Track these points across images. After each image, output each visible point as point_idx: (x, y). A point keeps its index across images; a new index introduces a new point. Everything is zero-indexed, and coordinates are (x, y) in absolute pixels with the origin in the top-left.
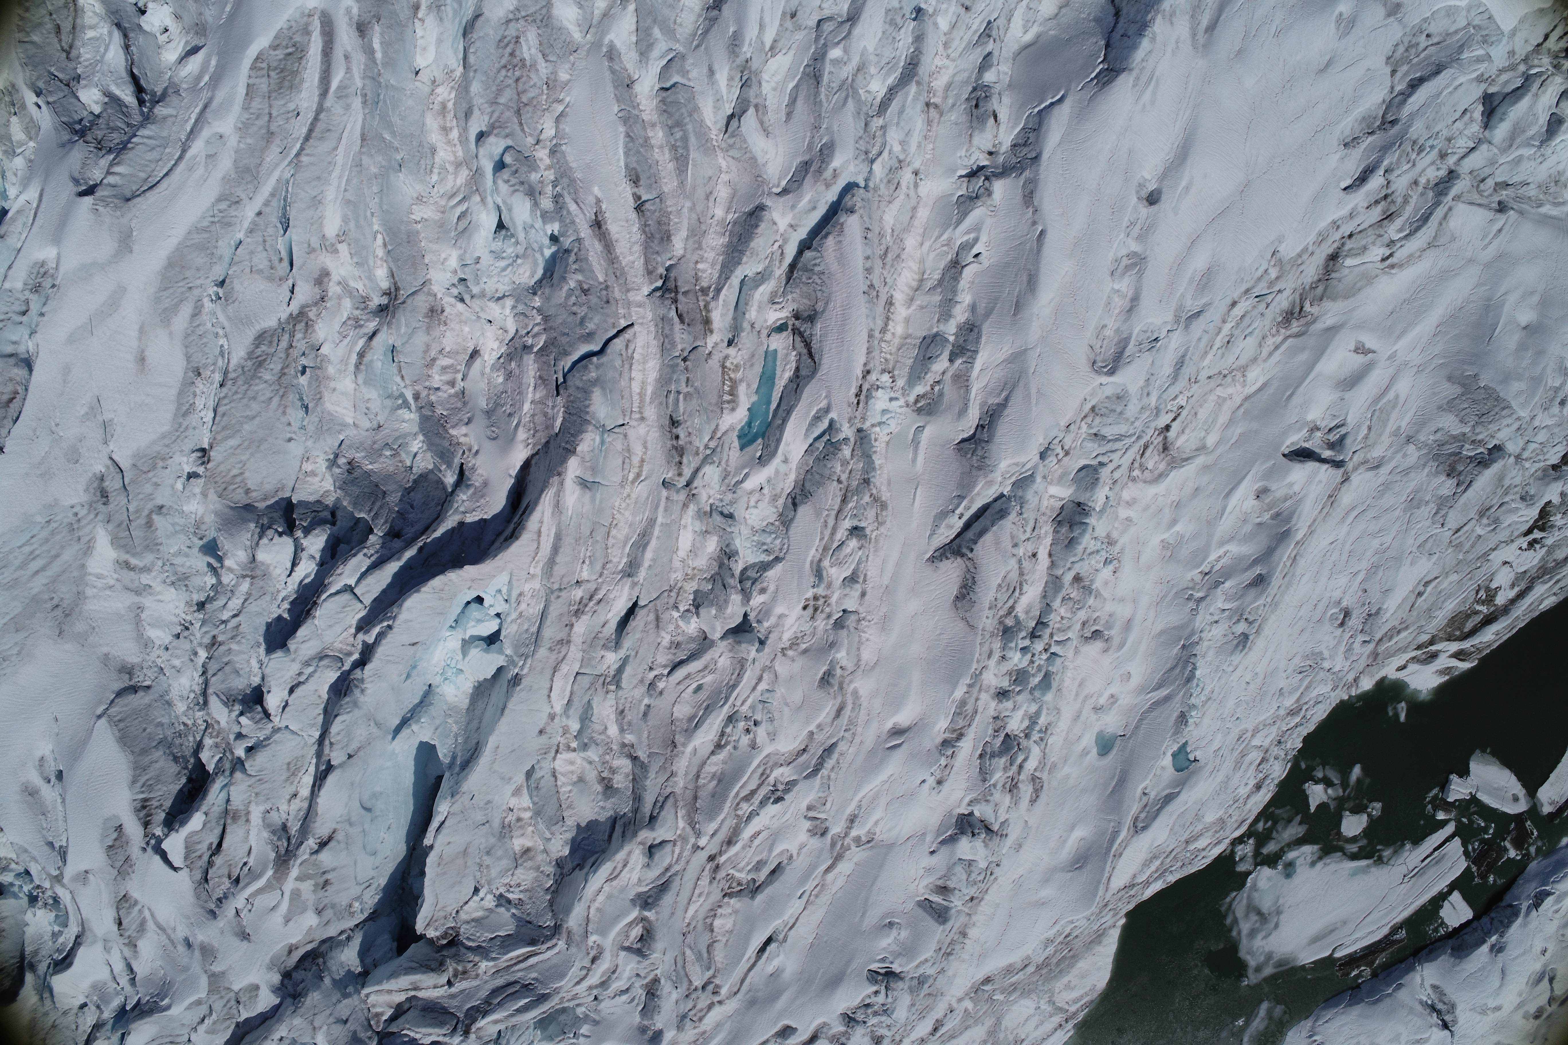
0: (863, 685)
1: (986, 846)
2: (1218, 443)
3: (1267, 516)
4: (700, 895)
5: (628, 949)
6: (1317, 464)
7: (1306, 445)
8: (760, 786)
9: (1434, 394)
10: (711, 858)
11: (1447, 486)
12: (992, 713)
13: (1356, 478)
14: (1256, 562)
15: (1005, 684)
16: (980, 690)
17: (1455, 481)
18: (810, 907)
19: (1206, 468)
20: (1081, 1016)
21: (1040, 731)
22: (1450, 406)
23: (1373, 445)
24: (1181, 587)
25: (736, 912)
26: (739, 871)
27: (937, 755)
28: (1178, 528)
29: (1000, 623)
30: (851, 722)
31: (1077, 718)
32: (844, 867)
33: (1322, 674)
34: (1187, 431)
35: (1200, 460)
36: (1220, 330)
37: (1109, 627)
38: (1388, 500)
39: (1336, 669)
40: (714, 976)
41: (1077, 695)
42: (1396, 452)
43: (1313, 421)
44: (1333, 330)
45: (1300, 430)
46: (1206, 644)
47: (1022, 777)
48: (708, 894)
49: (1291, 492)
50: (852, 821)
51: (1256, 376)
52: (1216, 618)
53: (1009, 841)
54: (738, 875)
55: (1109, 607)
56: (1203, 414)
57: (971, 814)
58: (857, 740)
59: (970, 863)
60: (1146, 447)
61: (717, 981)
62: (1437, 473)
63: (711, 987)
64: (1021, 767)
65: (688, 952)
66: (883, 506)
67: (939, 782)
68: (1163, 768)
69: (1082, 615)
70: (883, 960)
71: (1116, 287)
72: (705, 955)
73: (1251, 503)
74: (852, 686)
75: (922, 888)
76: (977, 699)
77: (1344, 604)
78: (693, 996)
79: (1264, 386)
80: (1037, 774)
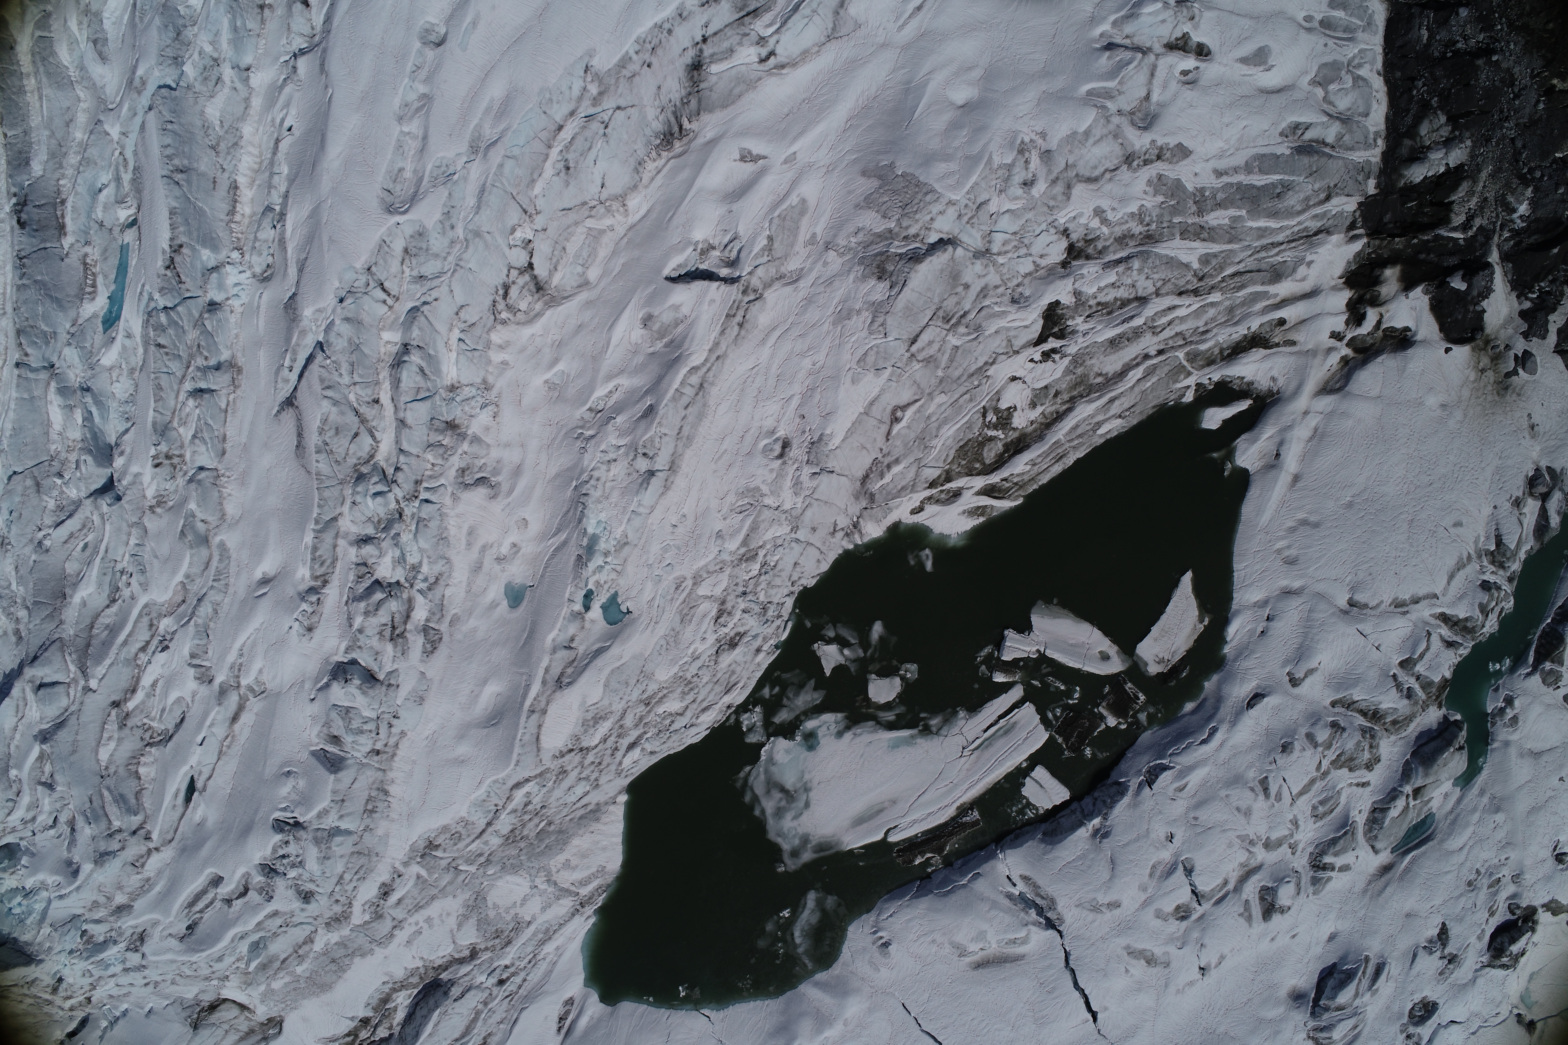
0: (230, 538)
1: (364, 693)
2: (601, 277)
3: (659, 345)
4: (110, 738)
5: (44, 784)
6: (706, 283)
7: (702, 267)
8: (152, 636)
9: (850, 192)
10: (116, 704)
11: (879, 290)
12: (354, 560)
13: (771, 295)
14: (647, 392)
15: (370, 531)
16: (337, 536)
17: (887, 284)
18: (223, 758)
19: (589, 304)
20: (600, 901)
21: (426, 580)
22: (868, 202)
23: (786, 257)
24: (570, 427)
25: (156, 760)
26: (151, 720)
27: (298, 601)
28: (560, 367)
29: (356, 471)
30: (219, 572)
31: (477, 568)
32: (247, 718)
33: (767, 514)
34: (559, 268)
35: (583, 296)
36: (547, 155)
37: (496, 472)
38: (813, 315)
39: (787, 506)
40: (145, 822)
41: (469, 544)
42: (815, 262)
43: (706, 240)
44: (712, 143)
45: (684, 249)
46: (608, 484)
47: (409, 627)
48: (120, 740)
49: (680, 316)
50: (239, 670)
51: (638, 205)
52: (612, 456)
53: (403, 692)
54: (152, 724)
55: (495, 453)
56: (572, 247)
57: (354, 662)
58: (231, 590)
59: (348, 710)
60: (506, 288)
61: (148, 827)
62: (864, 278)
63: (142, 832)
64: (408, 617)
65: (106, 793)
66: (240, 371)
67: (310, 629)
68: (593, 621)
69: (456, 461)
70: (284, 809)
71: (406, 129)
72: (133, 801)
73: (638, 334)
74: (218, 539)
75: (314, 738)
76: (335, 546)
77: (781, 433)
78: (118, 837)
79: (649, 211)
80: (431, 625)
